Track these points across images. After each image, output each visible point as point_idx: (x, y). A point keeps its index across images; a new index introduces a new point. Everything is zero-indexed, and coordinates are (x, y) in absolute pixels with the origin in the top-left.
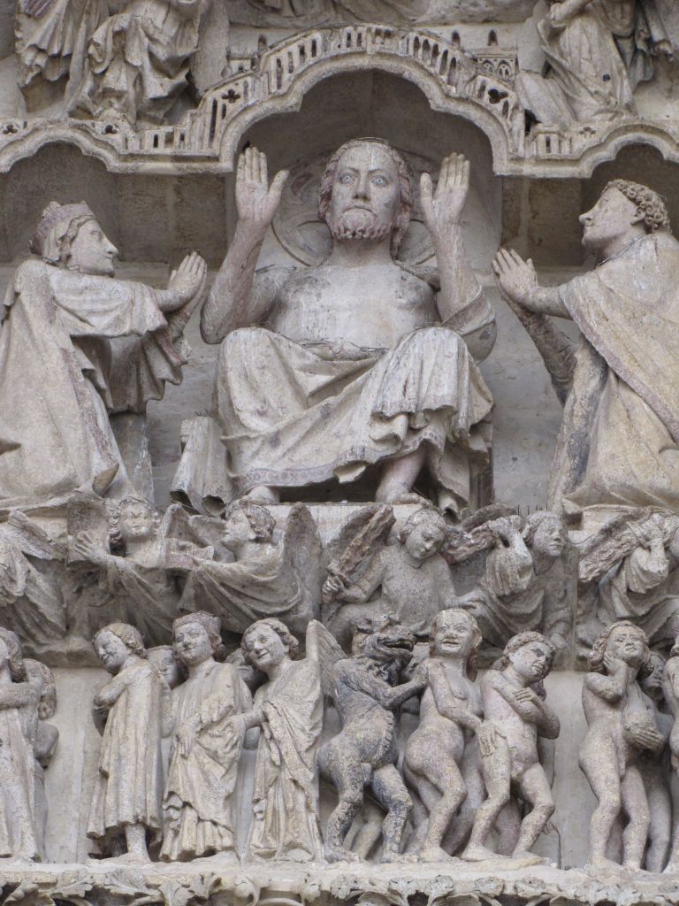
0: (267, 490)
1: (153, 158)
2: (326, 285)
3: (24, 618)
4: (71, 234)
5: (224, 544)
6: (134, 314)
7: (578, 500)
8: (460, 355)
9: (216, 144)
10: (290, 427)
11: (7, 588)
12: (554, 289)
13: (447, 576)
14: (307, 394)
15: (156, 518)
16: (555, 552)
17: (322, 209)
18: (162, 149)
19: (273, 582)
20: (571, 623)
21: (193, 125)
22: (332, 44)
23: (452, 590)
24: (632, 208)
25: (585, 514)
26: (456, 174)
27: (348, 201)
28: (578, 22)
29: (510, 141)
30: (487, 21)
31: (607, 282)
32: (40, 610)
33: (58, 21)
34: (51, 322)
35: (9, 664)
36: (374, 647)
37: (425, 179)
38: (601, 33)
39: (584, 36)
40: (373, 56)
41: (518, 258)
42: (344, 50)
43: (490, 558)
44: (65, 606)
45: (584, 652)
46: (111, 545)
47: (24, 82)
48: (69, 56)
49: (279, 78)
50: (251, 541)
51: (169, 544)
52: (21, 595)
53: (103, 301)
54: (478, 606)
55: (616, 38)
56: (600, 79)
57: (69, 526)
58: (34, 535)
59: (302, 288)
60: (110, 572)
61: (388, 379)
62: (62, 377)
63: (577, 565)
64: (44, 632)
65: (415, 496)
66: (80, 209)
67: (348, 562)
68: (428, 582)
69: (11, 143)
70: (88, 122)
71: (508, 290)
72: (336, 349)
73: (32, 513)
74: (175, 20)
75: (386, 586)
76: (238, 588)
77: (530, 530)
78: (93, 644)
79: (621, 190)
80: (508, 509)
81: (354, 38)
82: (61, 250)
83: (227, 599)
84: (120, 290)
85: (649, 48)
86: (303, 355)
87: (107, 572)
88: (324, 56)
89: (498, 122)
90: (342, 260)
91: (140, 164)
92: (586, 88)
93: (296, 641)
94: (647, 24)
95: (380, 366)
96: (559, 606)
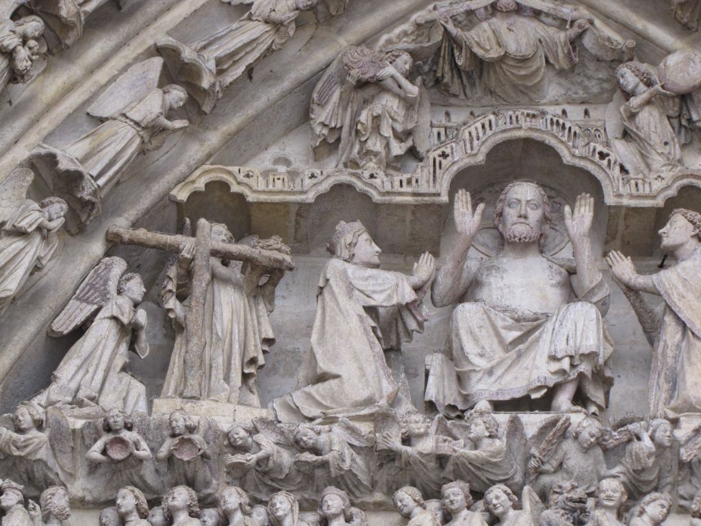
0: (487, 403)
1: (401, 194)
2: (505, 271)
3: (349, 482)
4: (354, 241)
5: (469, 438)
6: (399, 292)
7: (675, 410)
8: (598, 319)
9: (438, 186)
10: (499, 364)
11: (341, 465)
12: (648, 277)
13: (601, 458)
14: (507, 343)
15: (428, 422)
16: (668, 444)
17: (496, 222)
18: (406, 189)
19: (500, 462)
20: (675, 485)
21: (421, 172)
22: (500, 122)
23: (605, 466)
24: (691, 226)
25: (681, 419)
26: (585, 206)
27: (515, 219)
28: (647, 108)
29: (614, 184)
30: (583, 103)
31: (683, 275)
32: (359, 478)
33: (335, 106)
34: (350, 298)
35: (344, 511)
36: (564, 503)
37: (567, 209)
38: (661, 116)
39: (651, 118)
40: (526, 130)
41: (623, 256)
42: (509, 126)
43: (629, 447)
44: (371, 474)
45: (683, 502)
46: (402, 439)
47: (315, 144)
48: (341, 128)
49: (471, 143)
50: (486, 437)
51: (437, 439)
52: (348, 469)
53: (380, 285)
54: (622, 476)
55: (669, 118)
56: (663, 144)
57: (375, 427)
58: (354, 432)
59: (491, 273)
60: (403, 456)
61: (556, 334)
62: (360, 332)
63: (679, 451)
64: (359, 490)
65: (579, 408)
66: (358, 225)
67: (544, 449)
68: (591, 461)
69: (315, 185)
70: (359, 171)
71: (618, 276)
72: (520, 313)
73: (352, 418)
74: (404, 106)
75: (566, 463)
76: (479, 465)
77: (653, 430)
78: (393, 499)
79: (683, 215)
80: (639, 418)
81: (514, 118)
82: (349, 251)
83: (473, 473)
84: (389, 278)
85: (689, 124)
86: (504, 320)
87: (401, 456)
88: (497, 130)
89: (605, 172)
90: (511, 255)
91: (393, 198)
92: (655, 150)
93: (516, 499)
94: (688, 110)
95: (549, 325)
96: (668, 475)
